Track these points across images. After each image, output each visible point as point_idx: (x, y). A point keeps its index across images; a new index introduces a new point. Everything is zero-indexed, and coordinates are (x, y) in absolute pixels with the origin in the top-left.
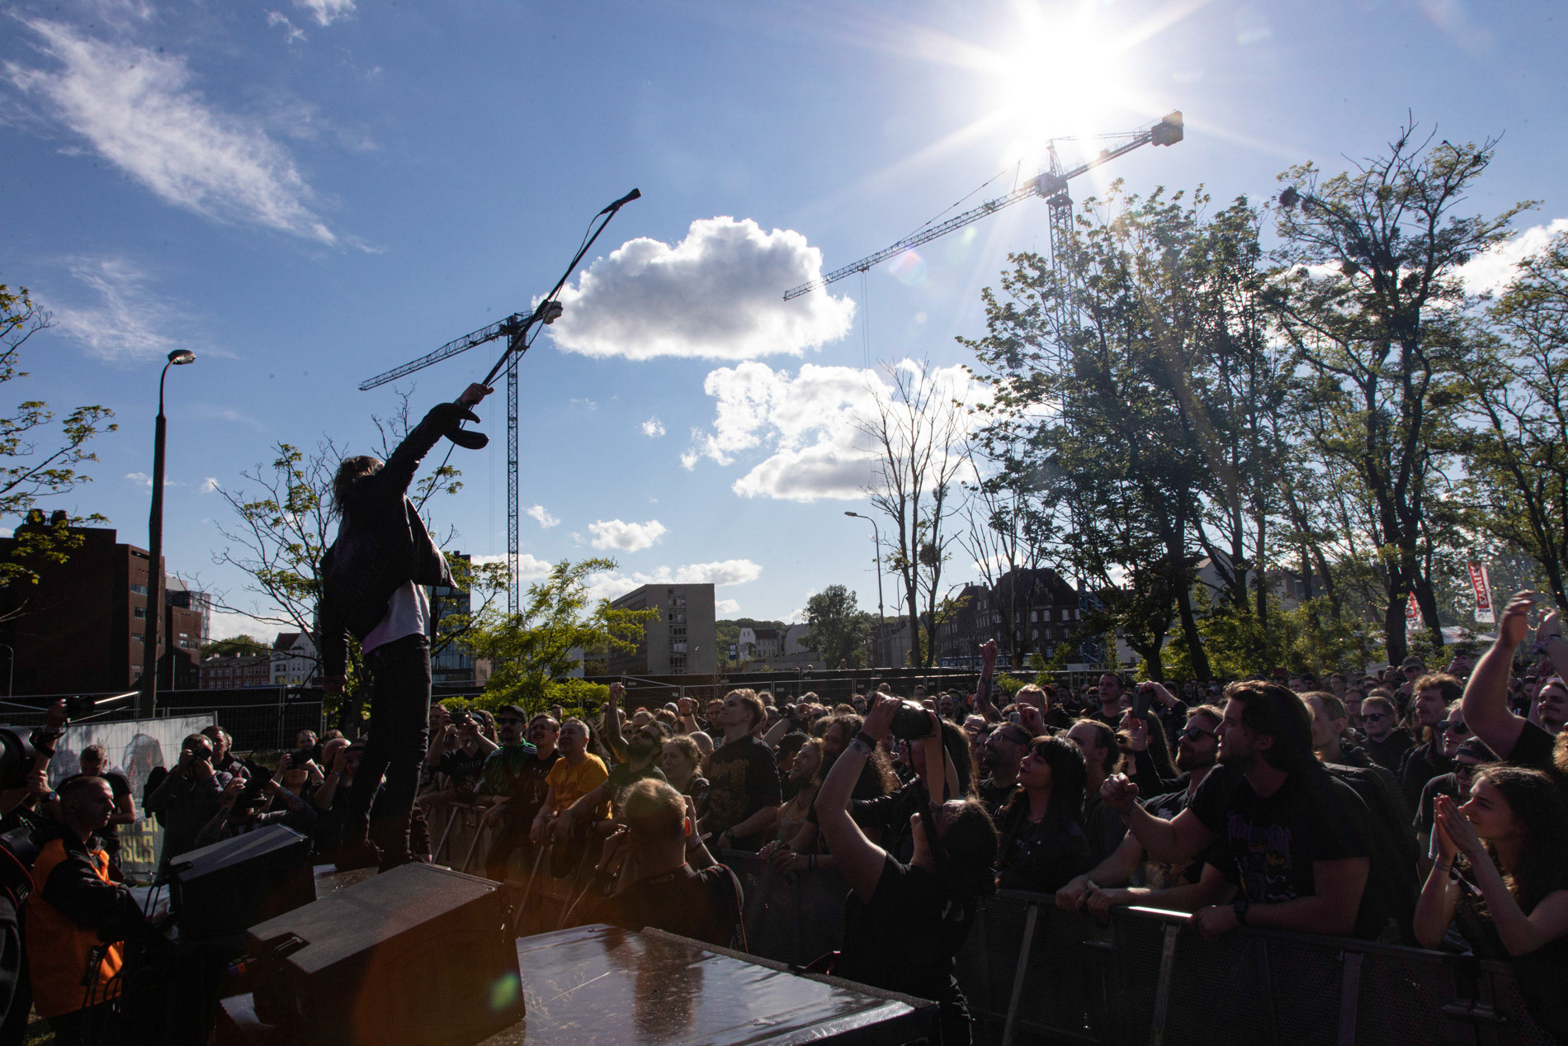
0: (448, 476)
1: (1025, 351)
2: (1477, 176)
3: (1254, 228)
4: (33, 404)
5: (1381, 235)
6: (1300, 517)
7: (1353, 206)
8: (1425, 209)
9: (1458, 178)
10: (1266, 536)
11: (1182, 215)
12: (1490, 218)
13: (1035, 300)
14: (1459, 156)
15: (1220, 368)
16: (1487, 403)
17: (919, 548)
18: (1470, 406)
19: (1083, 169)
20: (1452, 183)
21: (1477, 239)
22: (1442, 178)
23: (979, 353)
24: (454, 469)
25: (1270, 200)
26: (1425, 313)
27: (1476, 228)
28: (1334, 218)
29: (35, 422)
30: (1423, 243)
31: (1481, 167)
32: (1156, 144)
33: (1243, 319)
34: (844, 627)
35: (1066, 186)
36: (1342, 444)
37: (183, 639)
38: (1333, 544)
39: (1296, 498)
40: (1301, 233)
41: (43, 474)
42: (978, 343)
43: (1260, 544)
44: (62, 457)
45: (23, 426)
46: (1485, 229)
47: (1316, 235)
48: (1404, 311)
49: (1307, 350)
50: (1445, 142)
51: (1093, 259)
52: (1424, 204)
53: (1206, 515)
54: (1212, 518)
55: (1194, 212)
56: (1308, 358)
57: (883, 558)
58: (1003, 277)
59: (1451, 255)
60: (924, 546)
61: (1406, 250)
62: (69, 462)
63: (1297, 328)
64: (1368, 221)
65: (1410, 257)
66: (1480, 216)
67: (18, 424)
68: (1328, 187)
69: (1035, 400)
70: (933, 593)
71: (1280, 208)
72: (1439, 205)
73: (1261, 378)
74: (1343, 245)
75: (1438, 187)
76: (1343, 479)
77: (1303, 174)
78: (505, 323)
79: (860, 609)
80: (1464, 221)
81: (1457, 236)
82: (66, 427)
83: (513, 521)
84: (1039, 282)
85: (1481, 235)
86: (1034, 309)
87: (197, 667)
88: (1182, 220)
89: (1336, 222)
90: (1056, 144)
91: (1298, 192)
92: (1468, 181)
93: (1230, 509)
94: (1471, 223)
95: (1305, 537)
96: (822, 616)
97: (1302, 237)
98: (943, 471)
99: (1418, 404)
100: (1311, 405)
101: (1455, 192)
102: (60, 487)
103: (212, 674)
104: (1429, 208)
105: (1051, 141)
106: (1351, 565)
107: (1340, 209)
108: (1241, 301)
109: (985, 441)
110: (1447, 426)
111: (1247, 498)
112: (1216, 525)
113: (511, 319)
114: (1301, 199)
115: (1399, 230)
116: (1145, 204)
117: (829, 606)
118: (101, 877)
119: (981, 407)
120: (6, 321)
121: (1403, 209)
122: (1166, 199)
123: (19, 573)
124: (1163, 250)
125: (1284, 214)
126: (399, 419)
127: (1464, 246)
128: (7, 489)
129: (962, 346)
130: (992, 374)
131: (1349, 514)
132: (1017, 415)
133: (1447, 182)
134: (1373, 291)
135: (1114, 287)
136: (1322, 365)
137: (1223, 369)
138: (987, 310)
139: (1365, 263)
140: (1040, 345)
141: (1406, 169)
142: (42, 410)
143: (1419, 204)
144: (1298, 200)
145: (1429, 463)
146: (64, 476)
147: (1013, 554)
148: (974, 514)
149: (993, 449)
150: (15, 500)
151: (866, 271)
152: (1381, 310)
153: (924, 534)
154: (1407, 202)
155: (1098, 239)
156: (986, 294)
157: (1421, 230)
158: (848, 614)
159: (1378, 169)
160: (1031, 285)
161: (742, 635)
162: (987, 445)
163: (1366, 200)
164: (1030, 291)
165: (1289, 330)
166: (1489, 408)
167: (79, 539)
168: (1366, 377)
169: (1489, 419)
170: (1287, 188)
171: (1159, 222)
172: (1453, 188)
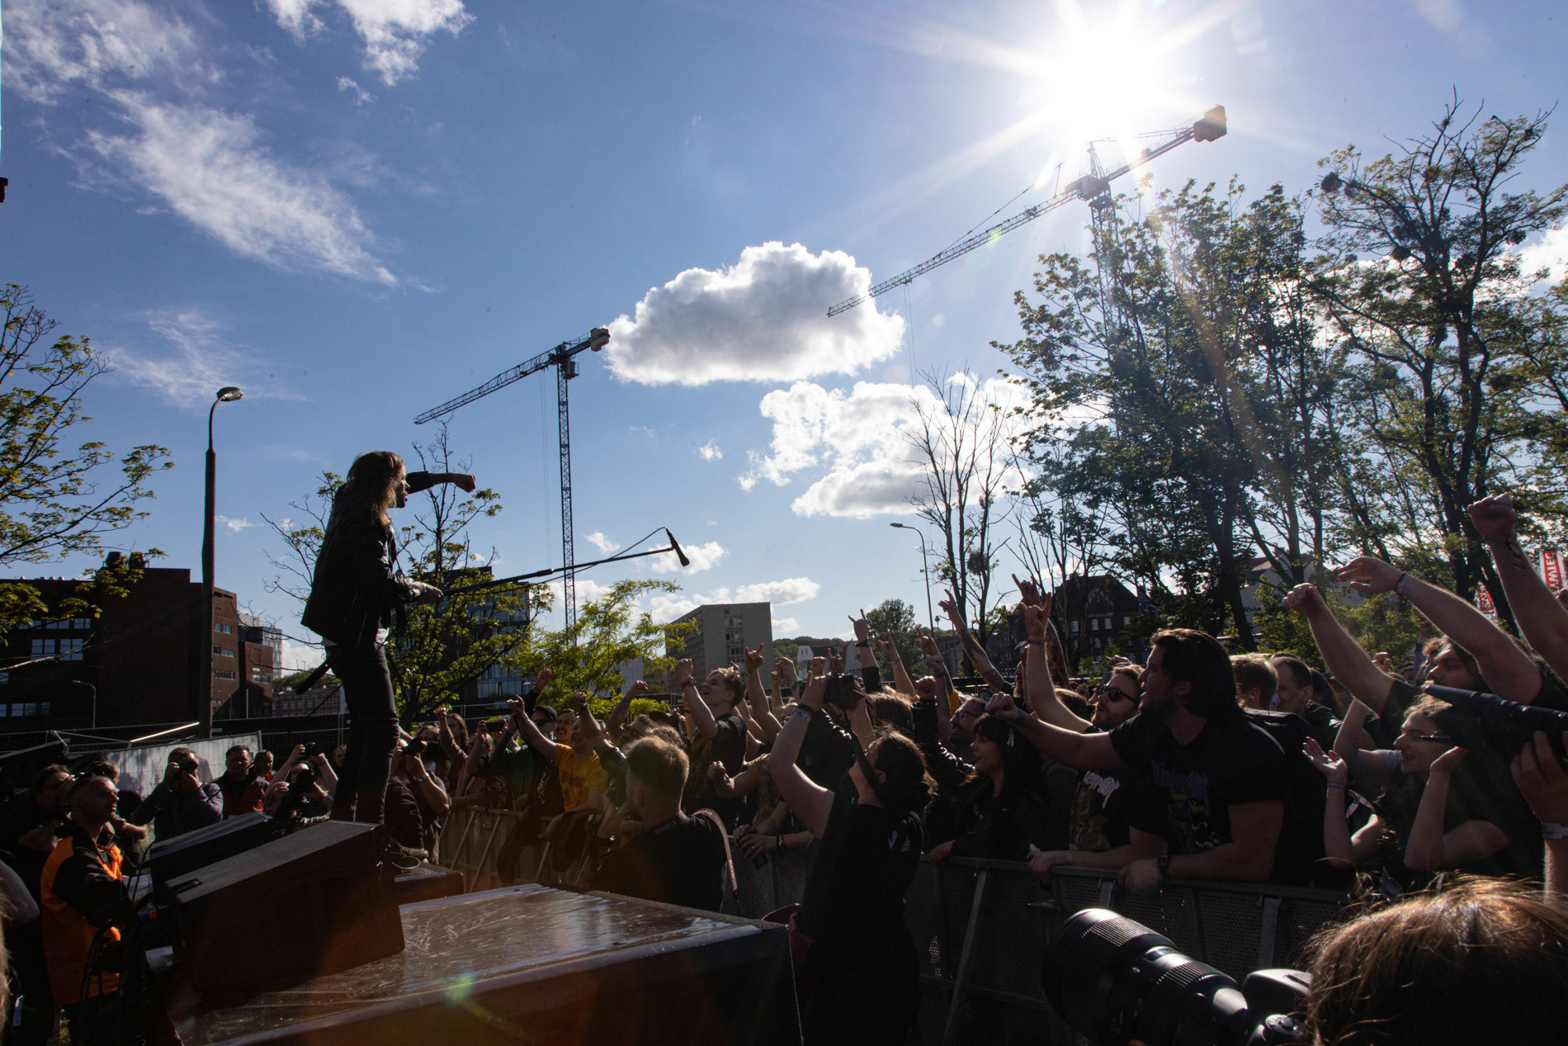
0: (487, 499)
1: (1062, 353)
2: (1530, 150)
3: (1298, 218)
4: (93, 445)
5: (1429, 217)
6: (1359, 511)
7: (1400, 189)
8: (1476, 188)
9: (1509, 154)
10: (1323, 532)
11: (1215, 207)
12: (1545, 193)
13: (1069, 301)
14: (1510, 131)
15: (1268, 361)
16: (1555, 385)
17: (967, 557)
18: (1537, 390)
19: (1124, 170)
20: (1503, 159)
21: (1531, 215)
22: (1492, 155)
23: (1015, 357)
24: (493, 492)
25: (1312, 187)
26: (1480, 296)
27: (1530, 204)
28: (1379, 202)
29: (95, 462)
30: (1475, 223)
31: (1533, 141)
32: (1199, 140)
33: (1290, 310)
34: (903, 641)
35: (1108, 188)
36: (1399, 433)
37: (256, 673)
38: (1398, 538)
39: (1354, 491)
40: (1347, 220)
41: (104, 512)
42: (1014, 347)
43: (1318, 539)
44: (122, 495)
45: (84, 466)
46: (1540, 205)
47: (1362, 220)
48: (1457, 293)
49: (1359, 338)
50: (1494, 117)
51: (1126, 256)
52: (1475, 182)
53: (1260, 512)
54: (1267, 516)
55: (1226, 203)
56: (1360, 347)
57: (931, 568)
58: (1035, 279)
59: (1505, 234)
60: (972, 555)
61: (1457, 231)
62: (128, 499)
63: (1347, 317)
64: (1416, 204)
65: (1462, 237)
66: (1533, 192)
67: (80, 465)
68: (1371, 170)
69: (1073, 402)
70: (983, 602)
71: (1322, 195)
72: (1491, 182)
73: (1310, 370)
74: (1390, 229)
75: (1488, 165)
76: (1405, 469)
77: (1344, 159)
78: (554, 352)
79: (917, 623)
80: (1517, 198)
81: (1510, 214)
82: (125, 466)
83: (568, 547)
84: (1073, 282)
85: (1537, 210)
86: (1068, 310)
87: (270, 701)
88: (1216, 212)
89: (1382, 207)
90: (1096, 146)
91: (1341, 177)
92: (1520, 155)
93: (1285, 505)
94: (1524, 200)
95: (1367, 530)
96: (879, 632)
97: (1348, 224)
98: (988, 478)
99: (1477, 388)
100: (1363, 394)
101: (1507, 168)
102: (120, 523)
103: (285, 706)
104: (1480, 186)
105: (1091, 143)
106: (1418, 558)
107: (1386, 193)
108: (1287, 292)
109: (1025, 445)
110: (1515, 411)
111: (1301, 491)
112: (1270, 521)
113: (560, 348)
114: (1344, 184)
115: (1448, 211)
116: (1177, 198)
117: (886, 622)
118: (110, 872)
119: (1019, 411)
120: (67, 368)
121: (1453, 189)
122: (1198, 191)
123: (82, 607)
124: (1197, 242)
125: (1327, 201)
126: (438, 445)
127: (1519, 223)
128: (70, 527)
129: (997, 350)
130: (1029, 377)
131: (1414, 506)
132: (1057, 417)
133: (1497, 158)
134: (1424, 275)
135: (1149, 284)
136: (1377, 355)
137: (1272, 362)
138: (1020, 313)
139: (1414, 246)
140: (1075, 346)
141: (1454, 147)
142: (102, 450)
143: (1470, 182)
144: (1340, 186)
145: (1491, 449)
146: (124, 513)
147: (1064, 559)
148: (1022, 520)
149: (1033, 452)
150: (79, 537)
151: (909, 284)
152: (1433, 294)
153: (971, 543)
154: (1456, 181)
155: (1132, 236)
156: (1019, 297)
157: (1473, 210)
158: (905, 629)
159: (1424, 149)
160: (1064, 286)
161: (800, 652)
162: (1027, 449)
163: (1413, 182)
164: (1063, 292)
165: (1338, 319)
166: (1558, 391)
167: (138, 574)
168: (1423, 364)
169: (1558, 401)
170: (1328, 174)
171: (1191, 215)
172: (1504, 164)
